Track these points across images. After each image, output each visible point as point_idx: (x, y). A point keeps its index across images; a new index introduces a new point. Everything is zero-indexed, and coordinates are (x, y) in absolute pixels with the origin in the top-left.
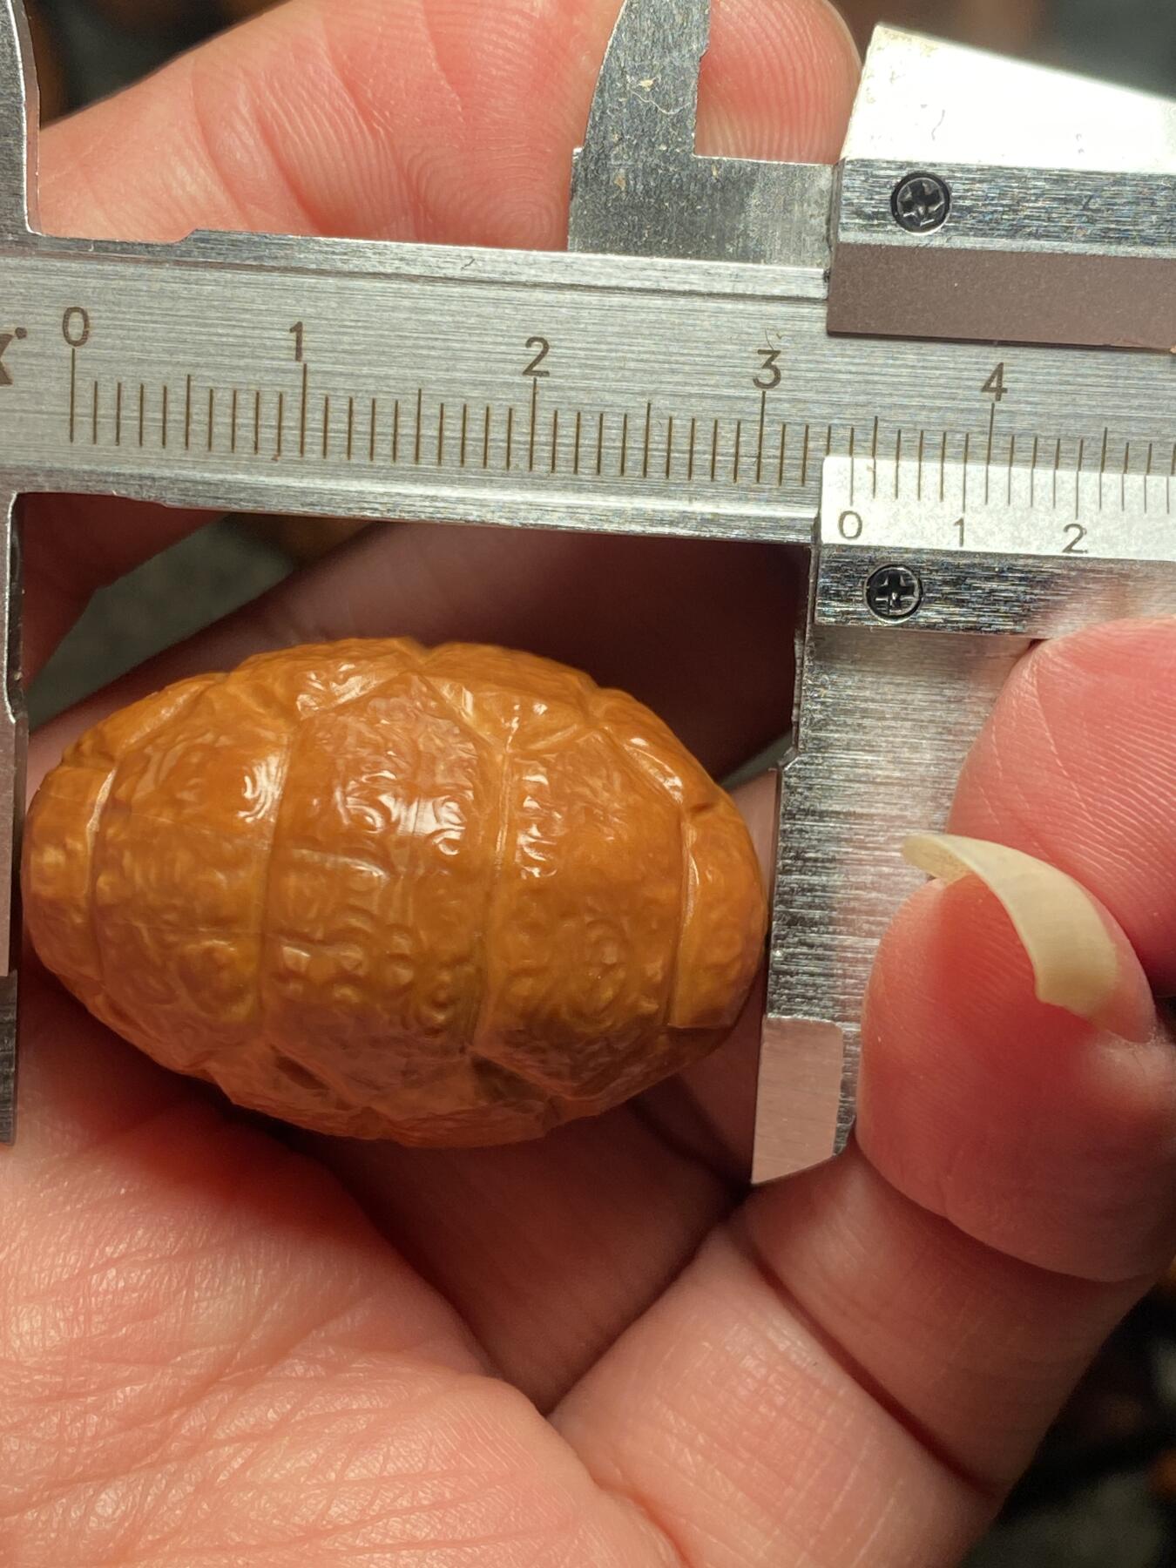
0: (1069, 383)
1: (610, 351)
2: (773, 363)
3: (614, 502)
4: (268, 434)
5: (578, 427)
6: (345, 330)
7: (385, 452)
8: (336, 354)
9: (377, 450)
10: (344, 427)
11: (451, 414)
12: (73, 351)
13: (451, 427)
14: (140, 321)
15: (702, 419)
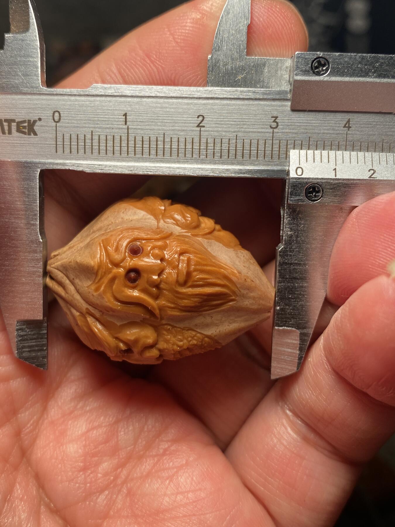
0: (371, 124)
1: (224, 118)
3: (226, 167)
5: (214, 143)
9: (151, 153)
11: (174, 140)
13: (174, 145)
14: (76, 114)
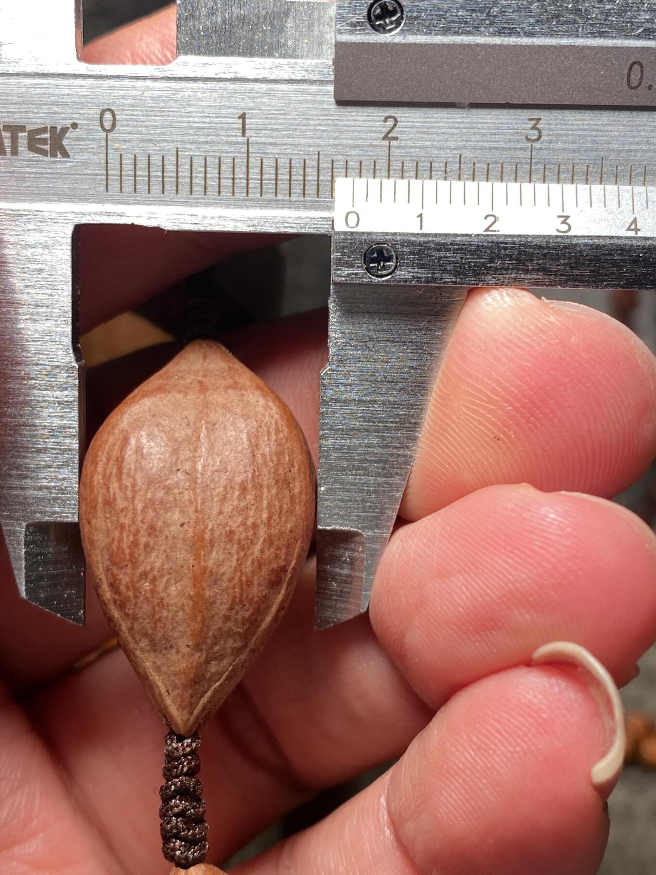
2: (537, 126)
4: (227, 182)
6: (273, 116)
7: (298, 191)
8: (267, 132)
10: (273, 177)
12: (107, 135)
15: (493, 163)
